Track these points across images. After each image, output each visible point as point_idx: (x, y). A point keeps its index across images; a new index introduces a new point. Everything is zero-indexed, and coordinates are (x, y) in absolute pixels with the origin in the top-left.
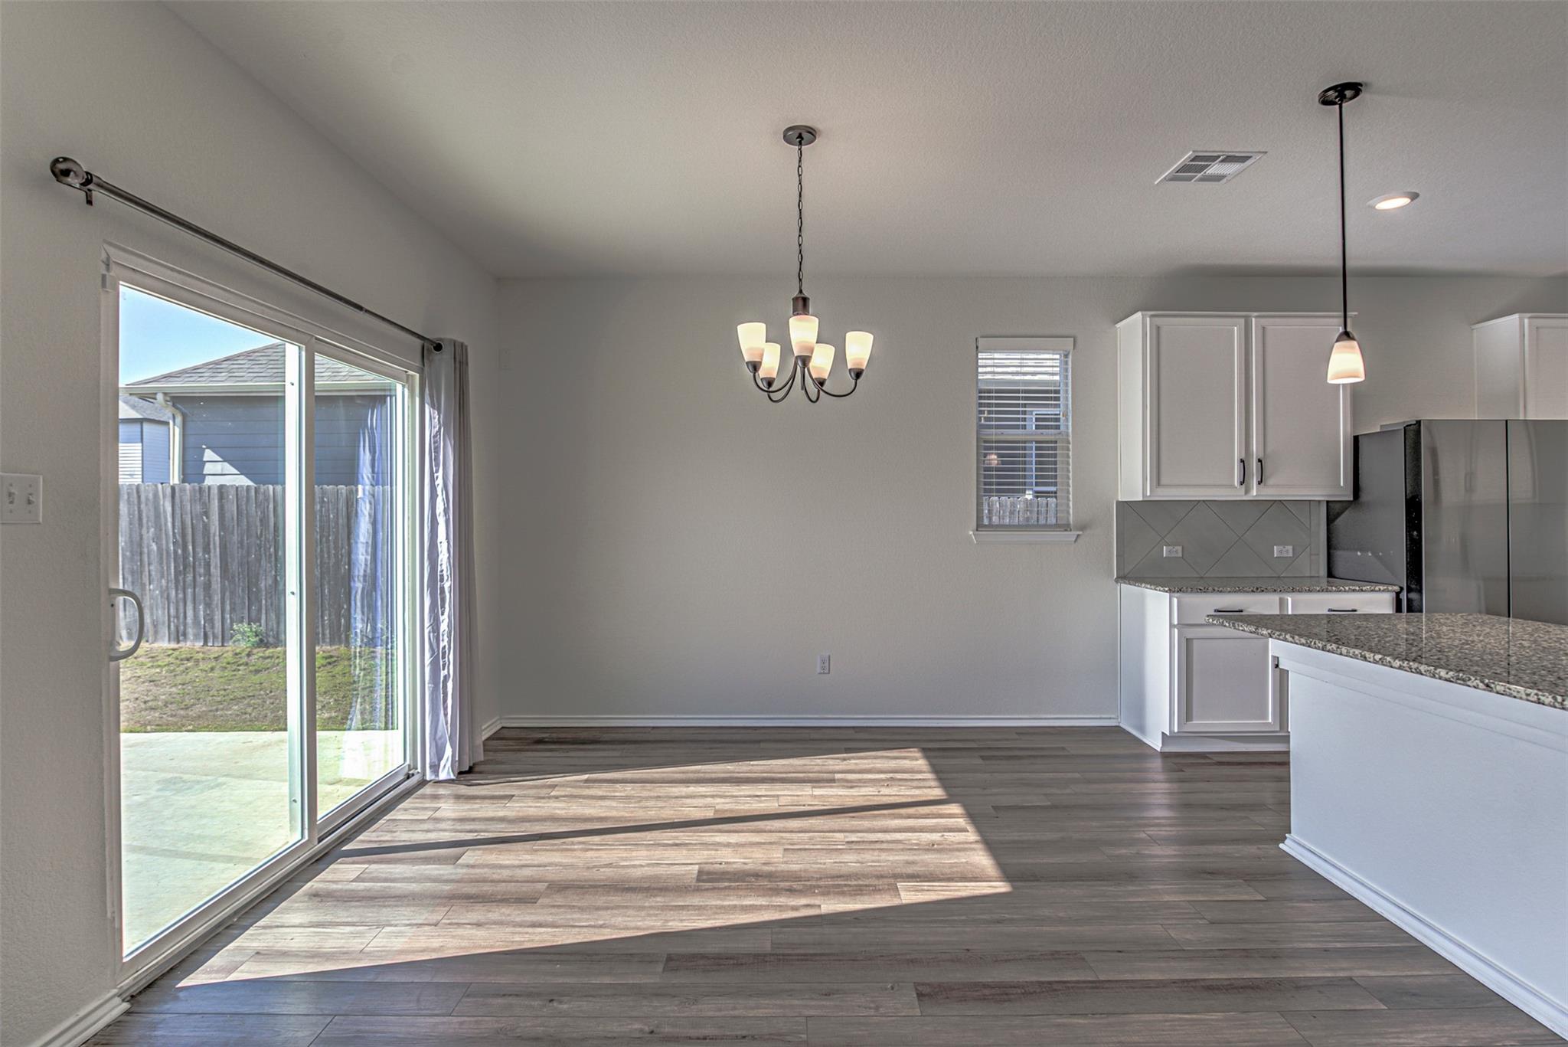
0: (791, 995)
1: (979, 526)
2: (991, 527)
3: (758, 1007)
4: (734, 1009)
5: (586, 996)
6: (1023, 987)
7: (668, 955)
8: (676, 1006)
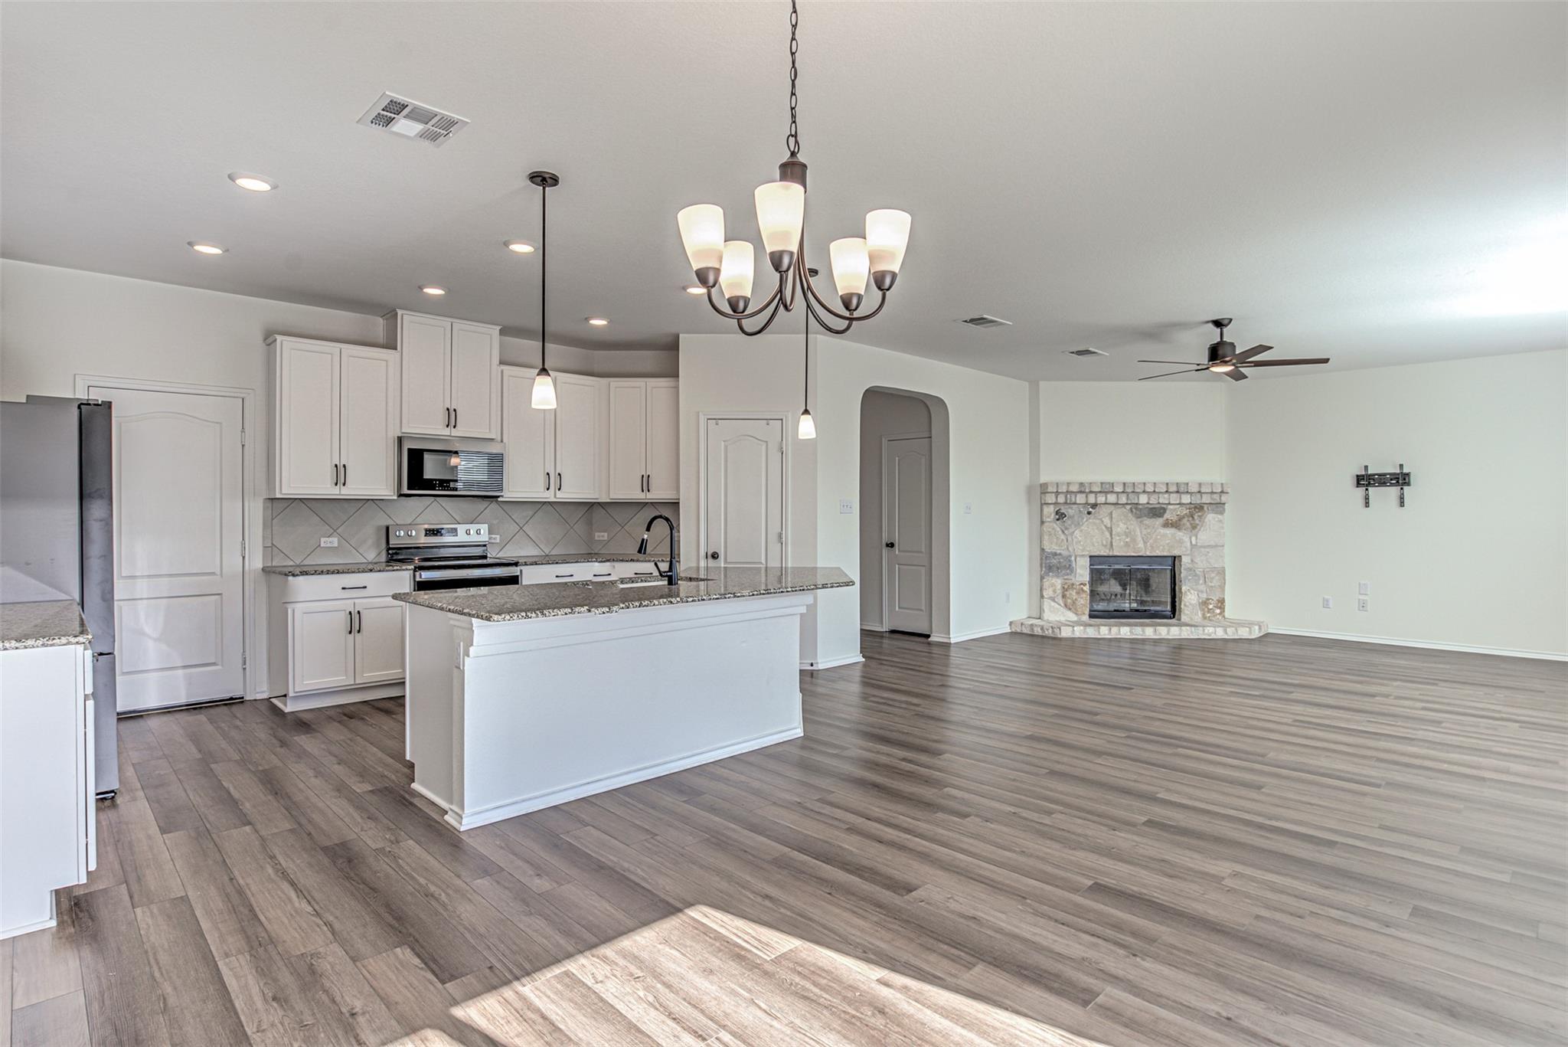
0: (1002, 929)
3: (1035, 934)
4: (1055, 941)
5: (1189, 1007)
6: (844, 868)
7: (1085, 1008)
8: (1103, 963)
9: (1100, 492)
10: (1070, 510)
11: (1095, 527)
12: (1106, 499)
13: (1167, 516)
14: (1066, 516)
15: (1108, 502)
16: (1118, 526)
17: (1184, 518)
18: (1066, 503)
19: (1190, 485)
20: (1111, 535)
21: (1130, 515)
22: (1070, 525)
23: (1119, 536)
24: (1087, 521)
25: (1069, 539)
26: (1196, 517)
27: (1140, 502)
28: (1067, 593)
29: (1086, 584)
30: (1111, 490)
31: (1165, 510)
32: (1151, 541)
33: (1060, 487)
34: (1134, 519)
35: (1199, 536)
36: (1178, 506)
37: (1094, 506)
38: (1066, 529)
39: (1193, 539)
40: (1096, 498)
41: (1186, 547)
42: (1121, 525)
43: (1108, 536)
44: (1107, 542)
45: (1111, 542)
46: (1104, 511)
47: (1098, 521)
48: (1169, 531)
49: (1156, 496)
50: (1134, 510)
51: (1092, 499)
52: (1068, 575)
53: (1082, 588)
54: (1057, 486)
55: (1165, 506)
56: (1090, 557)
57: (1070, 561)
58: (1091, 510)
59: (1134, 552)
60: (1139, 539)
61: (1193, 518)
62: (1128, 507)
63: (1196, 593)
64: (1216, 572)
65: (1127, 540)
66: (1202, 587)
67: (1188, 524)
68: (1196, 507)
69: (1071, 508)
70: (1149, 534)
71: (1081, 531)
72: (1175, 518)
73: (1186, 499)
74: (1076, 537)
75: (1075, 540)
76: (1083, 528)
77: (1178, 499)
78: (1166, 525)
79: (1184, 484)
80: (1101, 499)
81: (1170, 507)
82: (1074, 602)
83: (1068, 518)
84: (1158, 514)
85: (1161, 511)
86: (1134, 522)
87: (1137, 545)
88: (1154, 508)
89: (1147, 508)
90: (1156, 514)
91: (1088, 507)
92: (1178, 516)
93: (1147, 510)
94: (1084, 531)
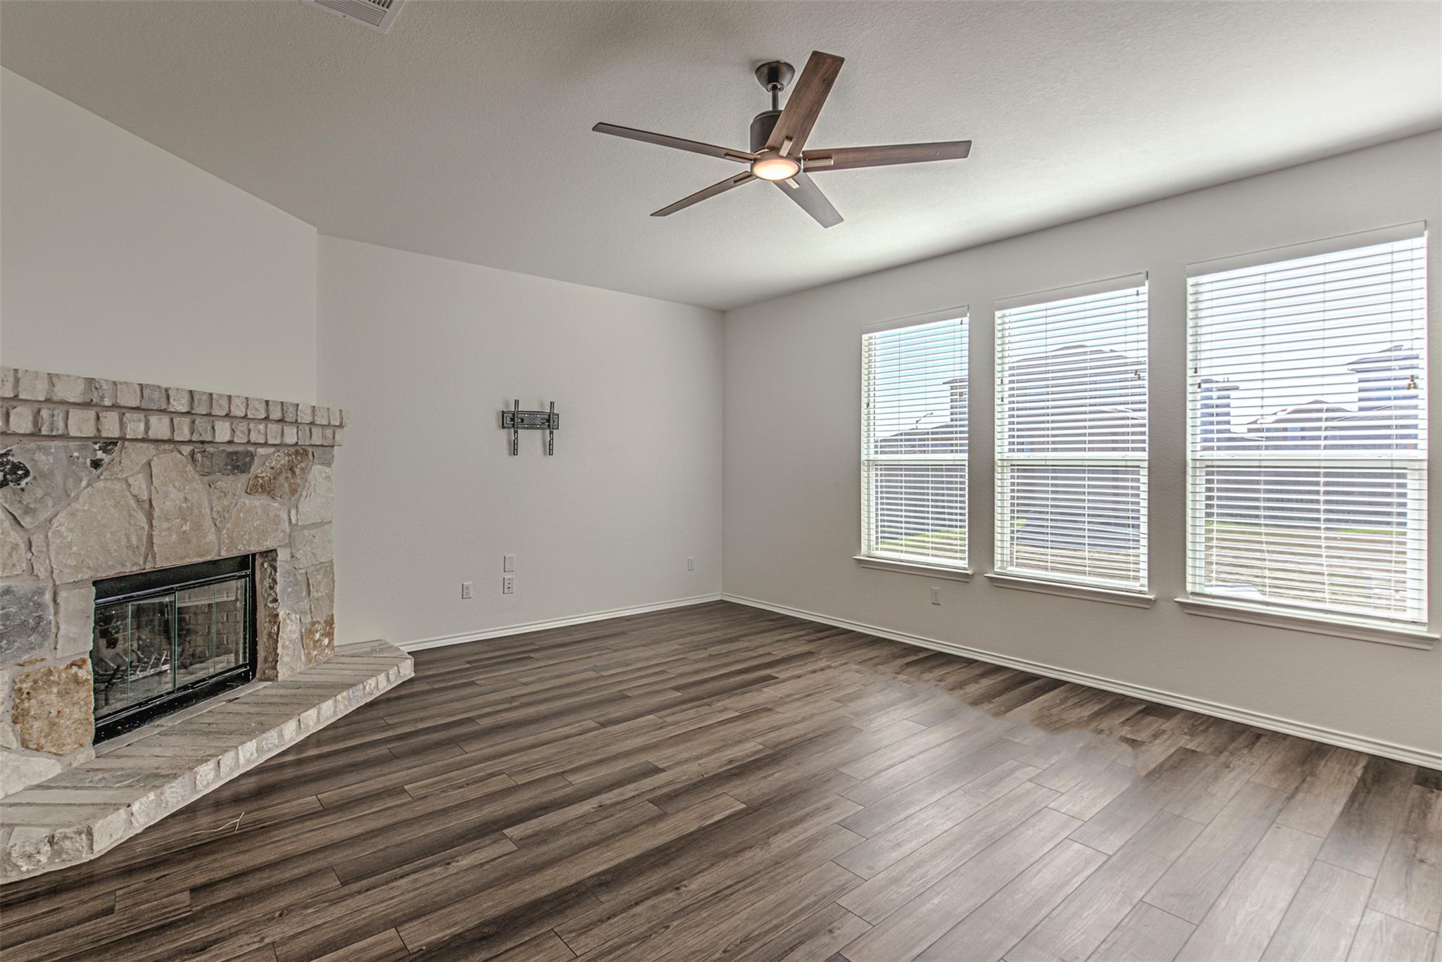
9: (137, 409)
10: (40, 457)
11: (109, 503)
12: (147, 428)
13: (256, 469)
14: (27, 474)
15: (152, 435)
16: (166, 495)
17: (280, 472)
18: (35, 434)
19: (300, 407)
20: (150, 518)
21: (189, 468)
22: (41, 500)
23: (166, 520)
24: (89, 485)
25: (37, 540)
26: (298, 471)
27: (217, 440)
28: (32, 705)
29: (84, 661)
30: (164, 407)
31: (254, 457)
32: (229, 525)
33: (24, 383)
34: (197, 477)
35: (300, 507)
36: (276, 449)
37: (109, 445)
38: (28, 511)
39: (293, 513)
40: (122, 424)
41: (283, 532)
42: (173, 493)
43: (143, 522)
44: (140, 540)
45: (150, 537)
46: (134, 457)
47: (118, 486)
48: (259, 501)
49: (242, 426)
50: (199, 456)
51: (111, 428)
52: (32, 648)
53: (76, 675)
54: (17, 380)
55: (254, 449)
56: (95, 583)
57: (39, 605)
58: (100, 455)
59: (199, 555)
60: (208, 523)
61: (294, 473)
62: (186, 449)
63: (298, 617)
64: (322, 572)
65: (184, 528)
66: (305, 605)
67: (286, 484)
68: (297, 453)
69: (46, 451)
70: (227, 509)
71: (73, 514)
72: (267, 474)
73: (291, 437)
74: (58, 533)
75: (55, 542)
76: (76, 506)
77: (279, 437)
78: (252, 490)
79: (292, 404)
80: (135, 427)
81: (261, 451)
82: (53, 725)
83: (35, 478)
84: (243, 465)
85: (248, 459)
86: (198, 484)
87: (205, 537)
88: (236, 453)
89: (223, 451)
90: (238, 466)
91: (97, 447)
92: (272, 468)
93: (223, 455)
94: (80, 514)
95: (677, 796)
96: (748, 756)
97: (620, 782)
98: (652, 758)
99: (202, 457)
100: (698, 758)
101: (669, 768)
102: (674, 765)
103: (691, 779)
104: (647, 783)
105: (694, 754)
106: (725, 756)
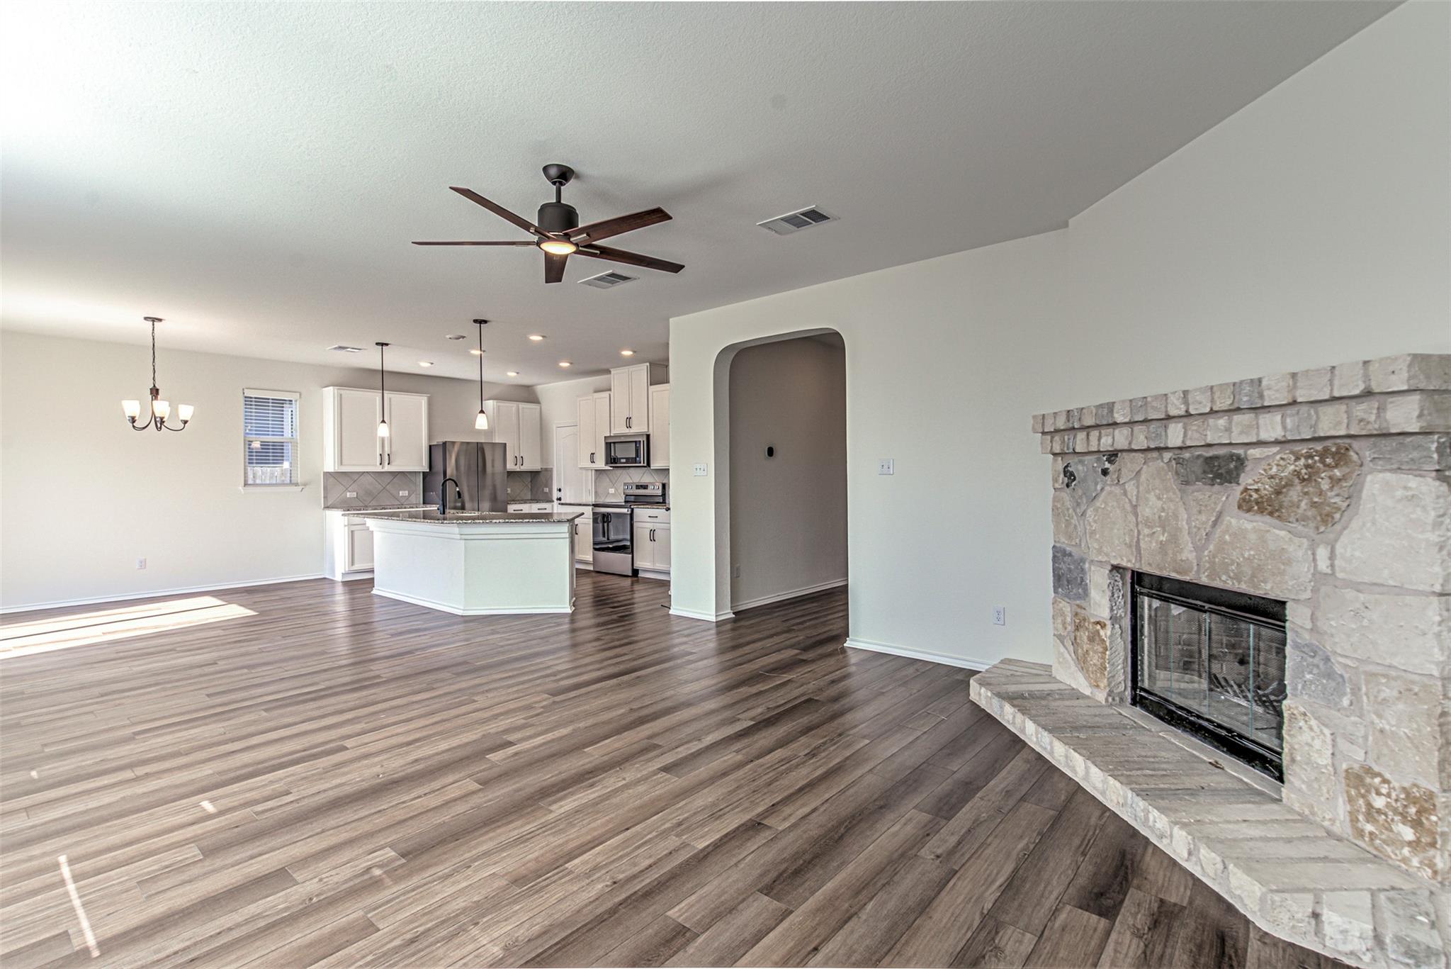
1: (246, 484)
2: (255, 485)
9: (1123, 423)
10: (1079, 466)
11: (1114, 504)
12: (1132, 438)
13: (1246, 479)
15: (1134, 445)
16: (1150, 502)
17: (1289, 484)
18: (1074, 452)
19: (1261, 385)
20: (1138, 521)
21: (1169, 474)
22: (1082, 498)
23: (1149, 527)
24: (1102, 490)
25: (1083, 524)
26: (1328, 483)
27: (1186, 443)
29: (1104, 626)
31: (1240, 462)
34: (1173, 484)
35: (1339, 549)
36: (1275, 449)
37: (1113, 456)
38: (1078, 505)
39: (1322, 553)
41: (1298, 578)
42: (1155, 501)
43: (1134, 525)
46: (1127, 467)
47: (1119, 492)
48: (1251, 524)
52: (1080, 598)
53: (1098, 632)
55: (1240, 451)
57: (1082, 570)
58: (1107, 465)
59: (1178, 573)
60: (1185, 538)
61: (1319, 484)
62: (1168, 456)
63: (1327, 732)
64: (1396, 685)
65: (1165, 539)
67: (1305, 504)
68: (1324, 454)
69: (1081, 462)
71: (1095, 510)
72: (1267, 488)
74: (1090, 522)
75: (1090, 529)
76: (1097, 504)
77: (1277, 428)
78: (1246, 505)
80: (1124, 439)
81: (1254, 452)
83: (1079, 482)
84: (1227, 472)
85: (1232, 465)
86: (1174, 493)
87: (1180, 553)
88: (1216, 458)
89: (1199, 456)
90: (1221, 474)
91: (1105, 458)
92: (1272, 477)
93: (1200, 461)
94: (1100, 510)
95: (642, 751)
96: (572, 794)
97: (695, 757)
98: (675, 782)
99: (1177, 464)
100: (626, 787)
101: (655, 773)
102: (650, 777)
103: (631, 765)
104: (669, 759)
105: (631, 791)
106: (597, 791)
